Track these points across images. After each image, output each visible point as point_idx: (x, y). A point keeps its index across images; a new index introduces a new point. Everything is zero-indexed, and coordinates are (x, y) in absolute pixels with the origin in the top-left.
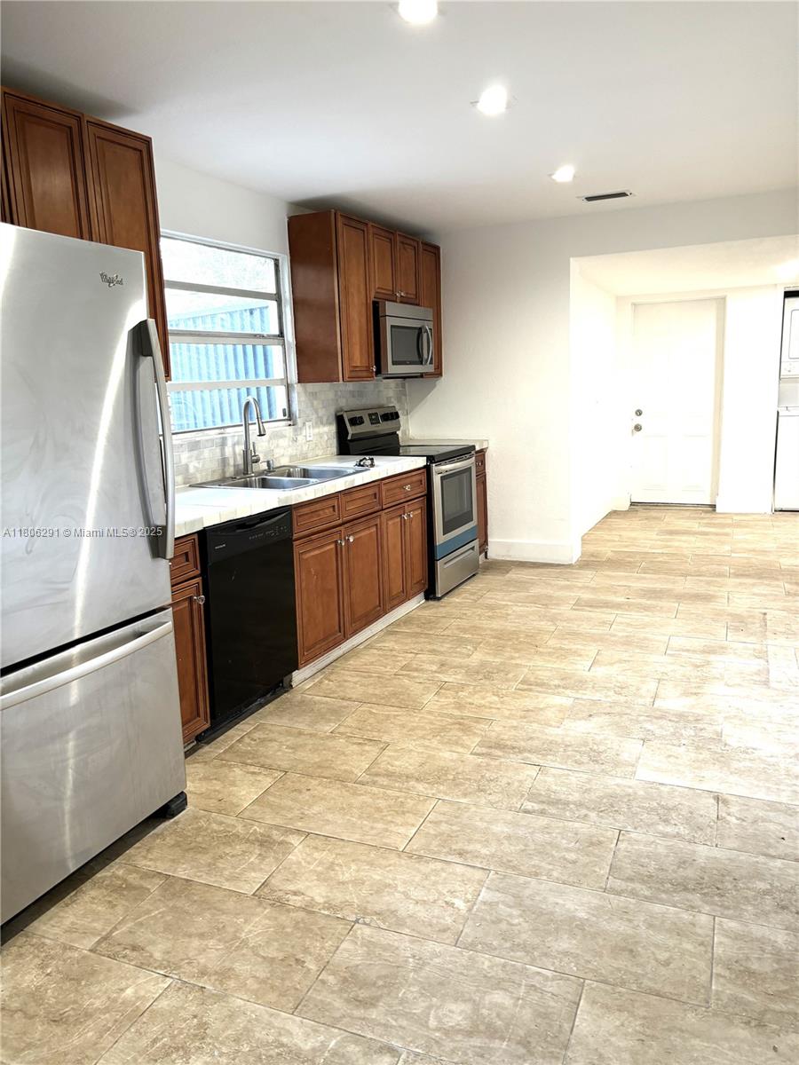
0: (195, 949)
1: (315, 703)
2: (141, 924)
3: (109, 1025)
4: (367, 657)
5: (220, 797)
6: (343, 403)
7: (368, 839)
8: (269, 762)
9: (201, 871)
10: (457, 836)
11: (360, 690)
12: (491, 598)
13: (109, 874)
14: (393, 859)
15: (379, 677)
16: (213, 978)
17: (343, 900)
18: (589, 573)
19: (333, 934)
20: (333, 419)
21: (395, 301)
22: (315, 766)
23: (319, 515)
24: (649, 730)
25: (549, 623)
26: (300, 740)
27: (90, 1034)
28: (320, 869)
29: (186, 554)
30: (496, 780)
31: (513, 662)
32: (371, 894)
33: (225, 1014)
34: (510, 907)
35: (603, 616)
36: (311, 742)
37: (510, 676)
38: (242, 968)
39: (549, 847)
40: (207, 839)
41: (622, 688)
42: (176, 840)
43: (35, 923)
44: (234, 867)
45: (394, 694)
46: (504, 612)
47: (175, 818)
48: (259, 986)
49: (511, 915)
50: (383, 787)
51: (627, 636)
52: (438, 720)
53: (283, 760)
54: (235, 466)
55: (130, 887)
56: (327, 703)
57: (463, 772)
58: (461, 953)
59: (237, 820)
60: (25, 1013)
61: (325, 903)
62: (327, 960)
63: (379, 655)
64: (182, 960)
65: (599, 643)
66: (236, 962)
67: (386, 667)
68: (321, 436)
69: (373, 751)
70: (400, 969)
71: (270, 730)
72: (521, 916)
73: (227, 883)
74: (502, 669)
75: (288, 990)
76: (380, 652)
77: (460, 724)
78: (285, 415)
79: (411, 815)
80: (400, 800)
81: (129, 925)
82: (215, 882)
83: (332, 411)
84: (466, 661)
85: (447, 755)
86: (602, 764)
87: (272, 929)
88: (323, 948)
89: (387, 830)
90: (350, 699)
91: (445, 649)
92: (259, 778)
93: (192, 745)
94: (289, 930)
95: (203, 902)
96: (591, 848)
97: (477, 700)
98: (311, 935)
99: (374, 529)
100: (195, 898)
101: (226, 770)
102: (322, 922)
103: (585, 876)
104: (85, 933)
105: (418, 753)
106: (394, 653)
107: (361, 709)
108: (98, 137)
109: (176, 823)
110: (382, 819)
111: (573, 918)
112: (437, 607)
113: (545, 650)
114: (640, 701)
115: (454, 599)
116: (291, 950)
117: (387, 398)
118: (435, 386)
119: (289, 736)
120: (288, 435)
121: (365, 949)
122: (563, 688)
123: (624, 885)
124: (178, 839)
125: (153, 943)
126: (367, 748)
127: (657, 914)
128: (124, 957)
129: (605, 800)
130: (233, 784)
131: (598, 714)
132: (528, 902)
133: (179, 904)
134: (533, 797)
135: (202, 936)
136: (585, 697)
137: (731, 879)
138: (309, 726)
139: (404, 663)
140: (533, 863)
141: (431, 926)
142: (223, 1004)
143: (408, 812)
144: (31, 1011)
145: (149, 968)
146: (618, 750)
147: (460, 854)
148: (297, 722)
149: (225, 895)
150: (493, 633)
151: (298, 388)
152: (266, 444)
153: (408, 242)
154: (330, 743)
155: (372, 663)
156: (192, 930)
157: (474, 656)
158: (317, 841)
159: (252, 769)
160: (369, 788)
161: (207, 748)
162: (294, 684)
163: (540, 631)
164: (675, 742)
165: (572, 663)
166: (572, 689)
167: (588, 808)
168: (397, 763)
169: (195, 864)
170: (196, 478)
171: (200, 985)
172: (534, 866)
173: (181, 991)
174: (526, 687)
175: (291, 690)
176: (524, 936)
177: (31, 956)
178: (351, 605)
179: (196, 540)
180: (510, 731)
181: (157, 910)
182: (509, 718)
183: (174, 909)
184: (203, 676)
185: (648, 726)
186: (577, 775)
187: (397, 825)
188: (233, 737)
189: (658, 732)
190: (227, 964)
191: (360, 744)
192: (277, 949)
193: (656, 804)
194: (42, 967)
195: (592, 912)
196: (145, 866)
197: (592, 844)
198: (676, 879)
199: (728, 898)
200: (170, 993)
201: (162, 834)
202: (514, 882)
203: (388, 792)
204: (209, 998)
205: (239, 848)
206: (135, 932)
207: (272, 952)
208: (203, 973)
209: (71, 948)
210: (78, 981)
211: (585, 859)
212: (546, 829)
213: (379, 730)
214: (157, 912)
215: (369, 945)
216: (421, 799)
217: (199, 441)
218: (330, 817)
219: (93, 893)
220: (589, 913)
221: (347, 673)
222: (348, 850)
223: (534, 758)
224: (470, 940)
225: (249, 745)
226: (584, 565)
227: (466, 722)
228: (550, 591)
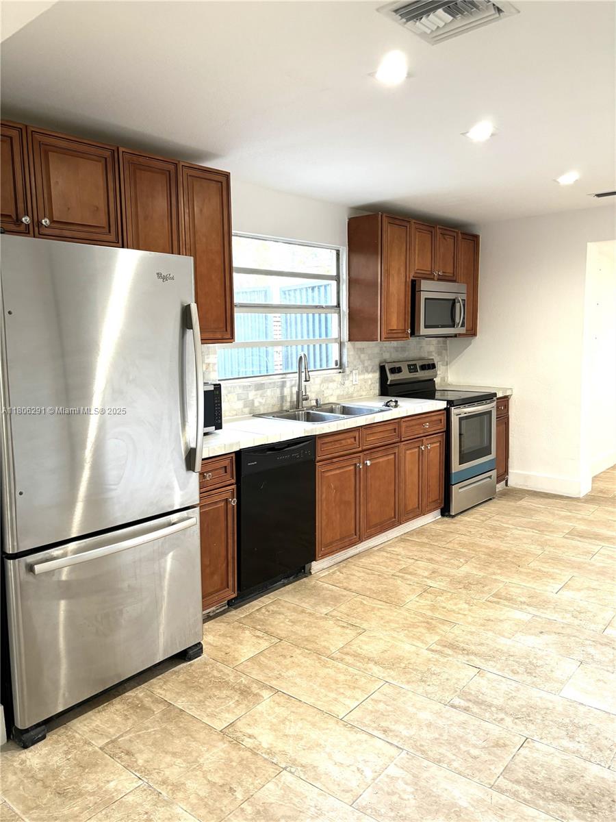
0: (166, 763)
1: (323, 589)
2: (139, 736)
3: (90, 805)
4: (376, 558)
5: (228, 651)
6: (387, 356)
7: (319, 704)
8: (272, 630)
9: (193, 705)
10: (388, 716)
11: (361, 583)
12: (498, 521)
13: (133, 694)
14: (331, 723)
15: (379, 575)
16: (170, 787)
17: (282, 750)
18: (592, 507)
19: (264, 775)
20: (378, 367)
21: (433, 279)
22: (304, 638)
23: (341, 444)
24: (590, 654)
25: (539, 547)
26: (301, 617)
27: (77, 808)
28: (275, 721)
29: (225, 467)
30: (438, 674)
31: (494, 577)
32: (304, 749)
33: (167, 817)
34: (407, 784)
35: (590, 546)
36: (308, 619)
37: (486, 588)
38: (191, 785)
39: (459, 740)
40: (206, 681)
41: (580, 613)
42: (185, 678)
43: (75, 721)
44: (216, 707)
45: (386, 591)
46: (504, 533)
47: (192, 662)
48: (197, 801)
49: (404, 791)
50: (348, 664)
51: (605, 567)
52: (411, 618)
53: (282, 630)
54: (290, 402)
55: (143, 707)
56: (332, 591)
57: (415, 663)
58: (353, 812)
59: (232, 671)
60: (44, 783)
61: (268, 749)
62: (252, 794)
63: (387, 557)
64: (155, 769)
65: (576, 570)
66: (189, 779)
67: (387, 568)
68: (365, 381)
69: (350, 633)
70: (301, 814)
71: (282, 606)
72: (413, 793)
73: (207, 718)
74: (482, 583)
75: (215, 810)
76: (389, 555)
77: (428, 623)
78: (336, 365)
79: (360, 691)
80: (356, 677)
81: (131, 735)
82: (199, 715)
83: (377, 362)
84: (453, 572)
85: (407, 647)
86: (535, 677)
87: (223, 761)
88: (253, 784)
89: (336, 700)
90: (350, 590)
91: (442, 559)
92: (261, 641)
93: (224, 608)
94: (234, 764)
95: (185, 729)
96: (495, 749)
97: (450, 605)
98: (248, 772)
99: (392, 456)
100: (181, 725)
101: (240, 631)
102: (260, 763)
103: (480, 771)
104: (102, 734)
105: (385, 641)
106: (399, 557)
107: (355, 599)
108: (190, 176)
109: (191, 665)
110: (336, 690)
111: (454, 805)
112: (449, 524)
113: (525, 570)
114: (593, 626)
115: (465, 518)
116: (229, 780)
117: (428, 352)
118: (470, 344)
119: (294, 612)
120: (337, 380)
121: (282, 791)
122: (528, 605)
123: (510, 786)
124: (188, 678)
125: (141, 751)
126: (348, 631)
127: (528, 816)
128: (119, 758)
129: (524, 709)
130: (241, 643)
131: (549, 633)
132: (423, 783)
133: (169, 727)
134: (464, 694)
135: (174, 754)
136: (543, 615)
137: (610, 800)
138: (312, 607)
139: (404, 566)
140: (440, 751)
141: (339, 785)
142: (169, 809)
143: (358, 688)
144: (48, 783)
145: (131, 770)
146: (554, 668)
147: (385, 731)
148: (304, 602)
149: (202, 727)
150: (485, 550)
151: (348, 345)
152: (319, 386)
153: (448, 233)
154: (322, 623)
155: (378, 564)
156: (170, 749)
157: (462, 569)
158: (282, 698)
159: (258, 633)
160: (336, 663)
161: (233, 612)
162: (313, 572)
163: (528, 553)
164: (610, 669)
165: (544, 584)
166: (535, 607)
167: (506, 713)
168: (365, 647)
169: (191, 699)
170: (259, 409)
171: (159, 791)
172: (440, 754)
173: (145, 792)
174: (496, 600)
175: (309, 577)
176: (408, 811)
177: (64, 744)
178: (367, 515)
179: (234, 458)
180: (466, 635)
181: (153, 728)
182: (470, 624)
183: (164, 730)
184: (233, 558)
185: (591, 650)
186: (509, 682)
187: (346, 697)
188: (255, 606)
189: (597, 657)
190: (183, 780)
191: (343, 627)
192: (221, 777)
193: (568, 721)
194: (67, 753)
195: (473, 803)
196: (159, 693)
197: (497, 745)
198: (559, 790)
199: (599, 816)
200: (137, 792)
201: (178, 672)
202: (418, 764)
203: (350, 669)
204: (162, 802)
205: (225, 692)
206: (133, 741)
207: (216, 779)
208: (164, 782)
209: (89, 744)
210: (84, 768)
211: (487, 757)
212: (463, 724)
213: (362, 618)
214: (152, 730)
215: (286, 788)
216: (373, 679)
217: (263, 384)
218: (298, 680)
219: (118, 707)
220: (469, 803)
221: (356, 568)
222: (301, 710)
223: (477, 661)
224: (364, 804)
225: (263, 614)
226: (592, 500)
227: (434, 622)
228: (550, 519)
